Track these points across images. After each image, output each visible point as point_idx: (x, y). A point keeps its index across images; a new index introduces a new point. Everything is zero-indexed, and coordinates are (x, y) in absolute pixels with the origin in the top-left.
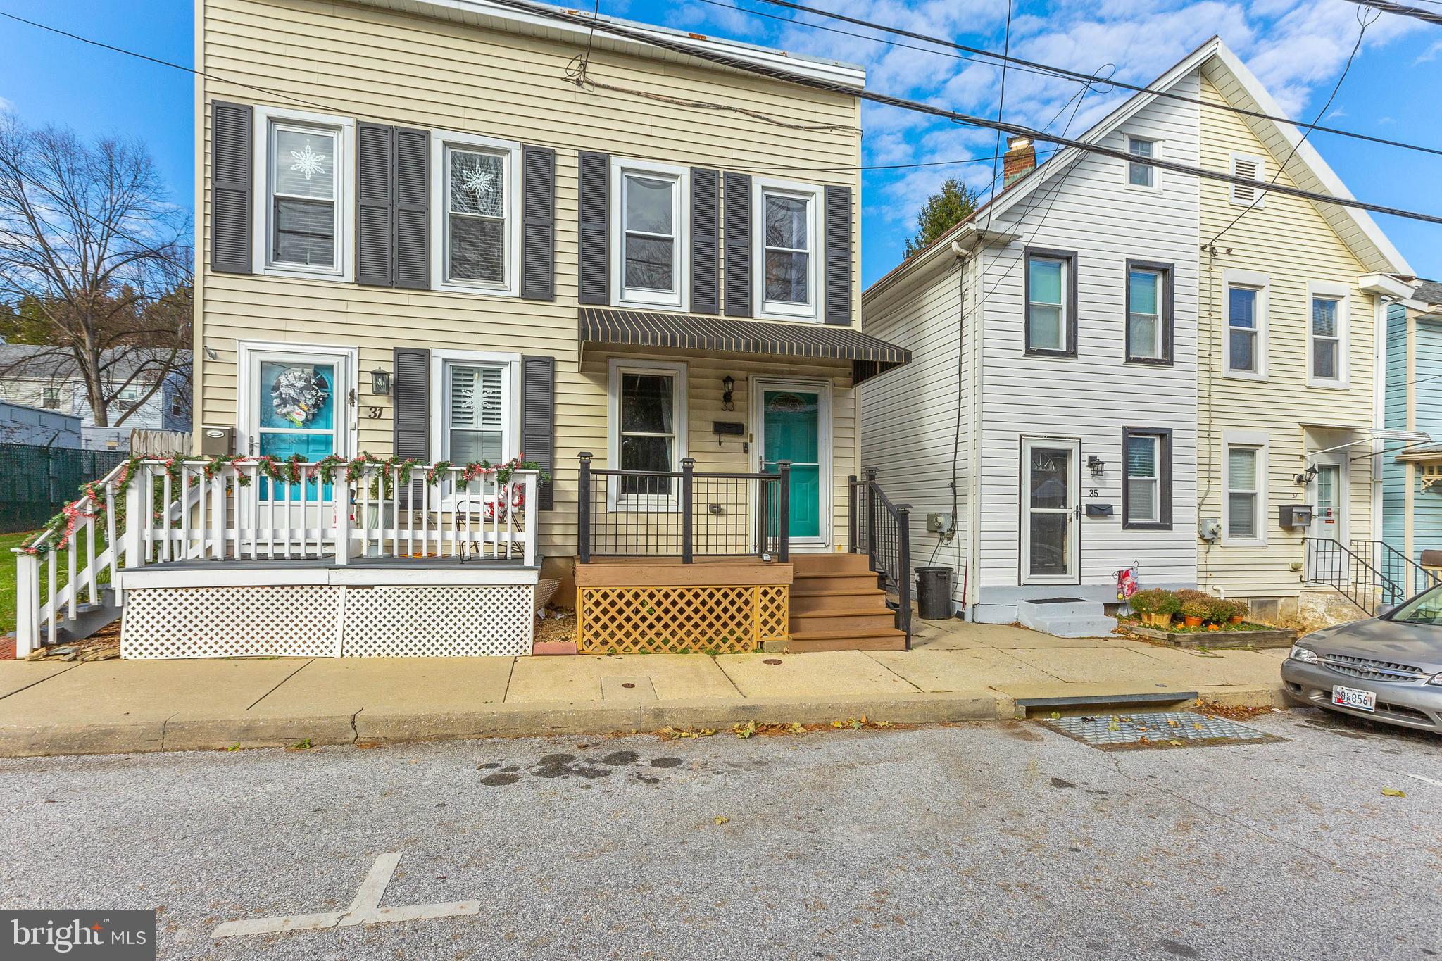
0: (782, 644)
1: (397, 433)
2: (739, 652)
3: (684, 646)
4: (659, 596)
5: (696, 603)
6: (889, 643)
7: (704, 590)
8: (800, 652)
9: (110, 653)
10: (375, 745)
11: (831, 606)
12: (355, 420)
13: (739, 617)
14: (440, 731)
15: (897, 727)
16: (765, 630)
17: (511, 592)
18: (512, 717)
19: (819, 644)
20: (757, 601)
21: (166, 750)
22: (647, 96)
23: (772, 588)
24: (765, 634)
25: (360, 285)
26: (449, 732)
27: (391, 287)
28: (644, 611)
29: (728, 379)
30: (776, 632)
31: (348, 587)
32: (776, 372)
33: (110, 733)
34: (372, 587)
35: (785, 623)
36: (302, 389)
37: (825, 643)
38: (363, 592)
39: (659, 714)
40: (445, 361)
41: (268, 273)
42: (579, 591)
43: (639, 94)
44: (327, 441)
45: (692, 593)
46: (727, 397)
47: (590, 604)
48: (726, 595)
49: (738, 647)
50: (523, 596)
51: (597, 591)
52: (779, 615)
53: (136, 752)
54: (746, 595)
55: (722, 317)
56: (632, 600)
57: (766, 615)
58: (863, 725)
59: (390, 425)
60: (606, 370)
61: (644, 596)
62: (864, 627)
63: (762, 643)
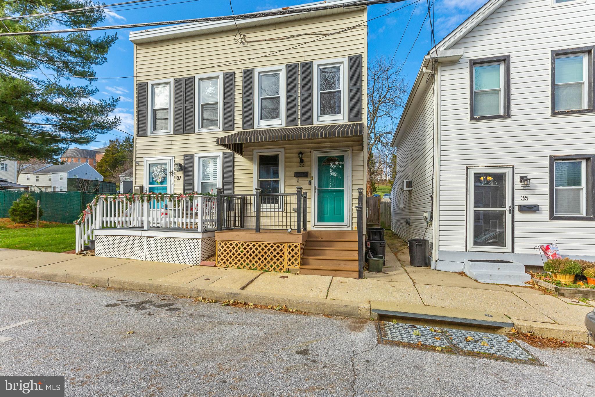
0: (297, 270)
1: (184, 184)
2: (277, 272)
3: (255, 267)
4: (245, 245)
5: (260, 249)
6: (349, 274)
7: (263, 244)
8: (303, 274)
9: (92, 254)
10: (111, 289)
11: (330, 255)
12: (173, 181)
13: (278, 256)
14: (130, 287)
15: (300, 313)
16: (290, 263)
17: (194, 241)
18: (151, 285)
19: (313, 271)
20: (286, 250)
21: (66, 283)
22: (269, 40)
23: (293, 245)
24: (290, 265)
25: (175, 135)
26: (132, 288)
27: (184, 134)
28: (239, 251)
29: (301, 153)
30: (294, 265)
31: (147, 237)
32: (324, 147)
33: (56, 276)
34: (153, 237)
35: (299, 260)
36: (160, 172)
37: (316, 271)
38: (151, 239)
39: (199, 291)
40: (199, 158)
41: (151, 135)
42: (216, 242)
43: (265, 40)
44: (165, 189)
45: (258, 245)
46: (302, 161)
47: (220, 247)
48: (272, 247)
49: (277, 269)
50: (198, 243)
51: (223, 242)
52: (296, 257)
53: (60, 282)
54: (281, 247)
55: (300, 126)
56: (235, 246)
57: (290, 256)
58: (282, 309)
59: (182, 182)
60: (252, 155)
61: (239, 245)
62: (343, 266)
63: (288, 268)
